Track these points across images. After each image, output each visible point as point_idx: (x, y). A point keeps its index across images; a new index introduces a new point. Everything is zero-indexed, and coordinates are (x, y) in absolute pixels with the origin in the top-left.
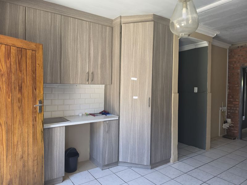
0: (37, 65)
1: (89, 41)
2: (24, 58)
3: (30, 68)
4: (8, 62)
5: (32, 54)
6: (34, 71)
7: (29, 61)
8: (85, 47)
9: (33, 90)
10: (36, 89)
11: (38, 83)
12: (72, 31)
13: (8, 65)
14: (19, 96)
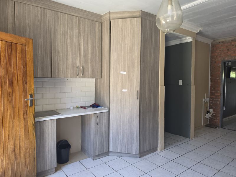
0: (27, 60)
2: (14, 53)
3: (20, 63)
5: (22, 48)
6: (24, 66)
7: (19, 56)
10: (26, 83)
11: (28, 78)
14: (10, 90)
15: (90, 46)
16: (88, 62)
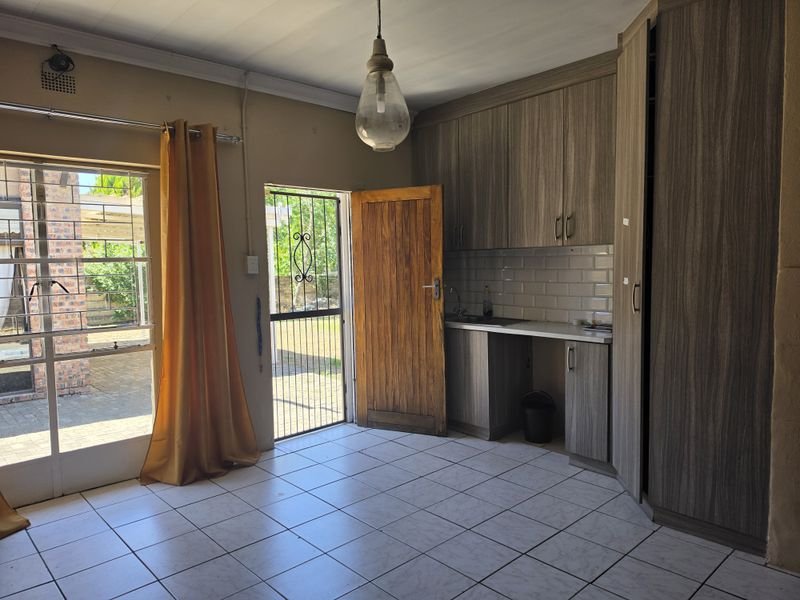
0: (432, 222)
1: (565, 136)
3: (421, 229)
4: (392, 224)
5: (425, 205)
6: (428, 233)
7: (420, 218)
8: (554, 155)
9: (425, 263)
10: (430, 261)
11: (433, 251)
12: (527, 128)
13: (393, 228)
14: (407, 270)
15: (593, 153)
16: (587, 200)
